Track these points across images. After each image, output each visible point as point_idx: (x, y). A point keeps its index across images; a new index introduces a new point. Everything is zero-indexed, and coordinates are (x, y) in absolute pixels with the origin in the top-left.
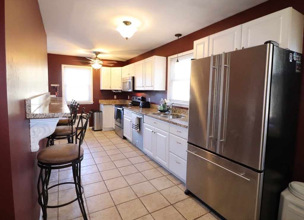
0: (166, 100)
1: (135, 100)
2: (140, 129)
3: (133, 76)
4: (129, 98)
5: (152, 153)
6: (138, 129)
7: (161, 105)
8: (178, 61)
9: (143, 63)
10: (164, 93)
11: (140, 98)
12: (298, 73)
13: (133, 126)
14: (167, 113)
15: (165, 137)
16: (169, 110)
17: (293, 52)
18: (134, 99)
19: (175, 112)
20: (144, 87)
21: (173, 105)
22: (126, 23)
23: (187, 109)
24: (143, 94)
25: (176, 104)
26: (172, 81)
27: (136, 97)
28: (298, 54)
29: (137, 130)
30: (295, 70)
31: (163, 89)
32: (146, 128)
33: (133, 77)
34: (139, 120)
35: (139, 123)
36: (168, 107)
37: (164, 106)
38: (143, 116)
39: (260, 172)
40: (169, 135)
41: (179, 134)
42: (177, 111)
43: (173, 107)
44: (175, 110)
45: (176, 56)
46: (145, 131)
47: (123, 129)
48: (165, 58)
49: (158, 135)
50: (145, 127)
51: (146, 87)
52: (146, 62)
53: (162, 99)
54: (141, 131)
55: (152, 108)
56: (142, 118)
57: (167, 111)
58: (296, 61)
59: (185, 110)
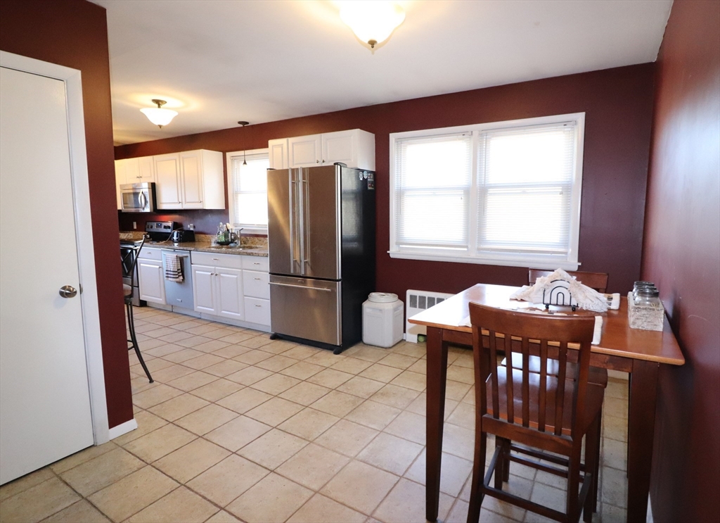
0: (228, 224)
1: (155, 229)
2: (184, 277)
3: (153, 181)
4: (135, 227)
5: (213, 310)
6: (181, 278)
7: (221, 233)
8: (245, 163)
9: (176, 160)
10: (224, 213)
11: (170, 224)
12: (370, 190)
13: (167, 274)
14: (232, 245)
15: (236, 276)
16: (236, 241)
17: (363, 171)
18: (152, 227)
19: (245, 243)
20: (182, 203)
21: (242, 232)
22: (158, 102)
23: (265, 236)
24: (176, 218)
25: (246, 230)
26: (236, 193)
27: (157, 225)
28: (369, 172)
29: (178, 280)
30: (367, 188)
31: (221, 206)
32: (197, 272)
33: (152, 183)
34: (181, 260)
35: (181, 266)
36: (233, 237)
37: (226, 236)
38: (190, 253)
39: (338, 281)
40: (242, 272)
41: (257, 267)
42: (250, 242)
43: (241, 235)
44: (245, 239)
45: (241, 153)
46: (195, 277)
47: (138, 287)
48: (221, 153)
49: (222, 277)
50: (195, 270)
51: (186, 202)
52: (183, 158)
53: (221, 223)
54: (185, 280)
55: (199, 241)
56: (187, 257)
57: (232, 242)
58: (367, 179)
59: (262, 239)
